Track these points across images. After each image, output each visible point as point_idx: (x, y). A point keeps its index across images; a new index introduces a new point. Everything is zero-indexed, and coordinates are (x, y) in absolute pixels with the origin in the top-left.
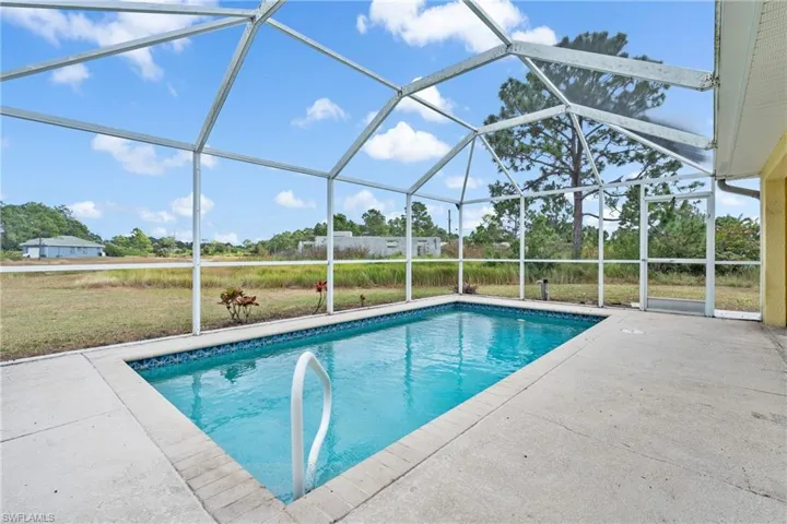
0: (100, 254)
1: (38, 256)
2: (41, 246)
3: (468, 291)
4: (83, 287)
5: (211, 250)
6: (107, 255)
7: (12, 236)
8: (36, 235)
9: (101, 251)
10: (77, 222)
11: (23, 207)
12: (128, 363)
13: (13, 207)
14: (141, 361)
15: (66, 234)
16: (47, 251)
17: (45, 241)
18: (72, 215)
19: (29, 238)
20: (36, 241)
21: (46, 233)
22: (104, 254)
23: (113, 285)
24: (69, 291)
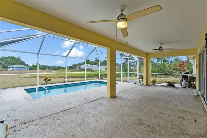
0: (28, 69)
1: (12, 70)
2: (13, 67)
3: (101, 79)
4: (22, 78)
5: (57, 68)
6: (30, 69)
7: (6, 65)
8: (12, 65)
9: (28, 68)
10: (22, 61)
11: (8, 57)
12: (25, 89)
13: (6, 57)
14: (27, 89)
15: (19, 64)
16: (14, 69)
17: (14, 66)
18: (21, 59)
19: (10, 65)
20: (12, 66)
21: (14, 64)
22: (29, 69)
23: (29, 77)
24: (19, 79)
